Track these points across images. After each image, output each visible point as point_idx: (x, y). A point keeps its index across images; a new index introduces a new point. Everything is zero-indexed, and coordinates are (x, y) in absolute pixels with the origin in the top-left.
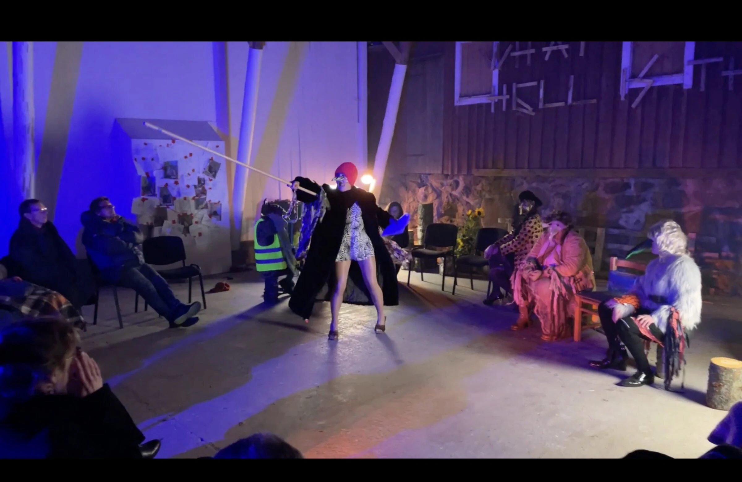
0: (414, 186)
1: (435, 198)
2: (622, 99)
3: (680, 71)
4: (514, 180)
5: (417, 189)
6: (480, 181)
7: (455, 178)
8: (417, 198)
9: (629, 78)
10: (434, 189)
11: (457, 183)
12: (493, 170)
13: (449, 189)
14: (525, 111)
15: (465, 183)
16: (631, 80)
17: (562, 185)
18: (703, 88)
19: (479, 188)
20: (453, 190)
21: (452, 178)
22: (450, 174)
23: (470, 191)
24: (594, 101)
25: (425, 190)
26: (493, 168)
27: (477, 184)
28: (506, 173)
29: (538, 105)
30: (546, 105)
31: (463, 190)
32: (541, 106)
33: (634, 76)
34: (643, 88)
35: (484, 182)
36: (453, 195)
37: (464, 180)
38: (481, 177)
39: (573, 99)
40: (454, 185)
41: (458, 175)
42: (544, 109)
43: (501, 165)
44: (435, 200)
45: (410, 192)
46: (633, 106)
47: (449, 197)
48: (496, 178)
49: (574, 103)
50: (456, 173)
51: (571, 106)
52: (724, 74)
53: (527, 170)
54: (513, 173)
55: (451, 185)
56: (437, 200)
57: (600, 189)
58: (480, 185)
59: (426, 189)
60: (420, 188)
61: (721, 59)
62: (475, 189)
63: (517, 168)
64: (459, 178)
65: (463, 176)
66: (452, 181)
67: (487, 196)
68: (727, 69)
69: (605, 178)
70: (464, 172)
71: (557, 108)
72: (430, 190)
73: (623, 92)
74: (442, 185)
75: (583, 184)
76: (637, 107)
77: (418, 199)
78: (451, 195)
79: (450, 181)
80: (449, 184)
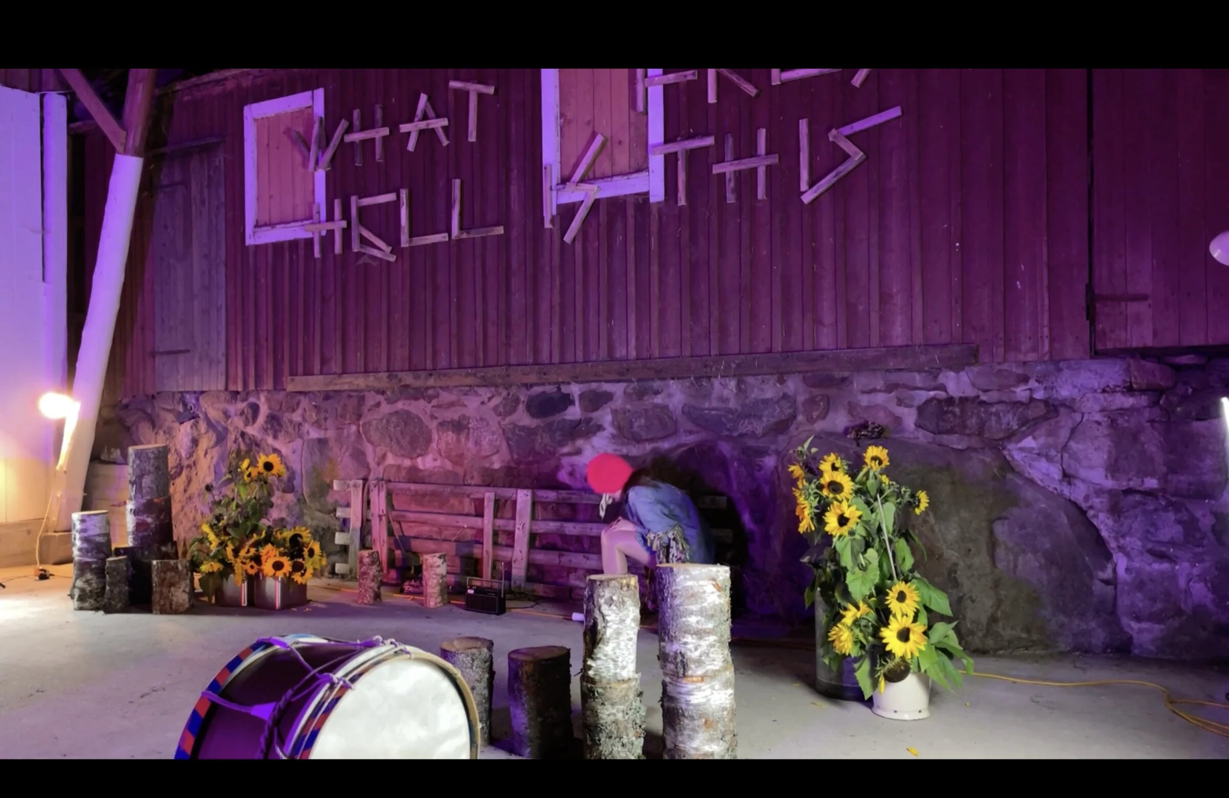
0: (169, 418)
1: (212, 443)
2: (548, 225)
3: (642, 168)
4: (362, 399)
5: (177, 425)
6: (298, 404)
7: (252, 399)
8: (175, 445)
9: (557, 184)
10: (210, 425)
11: (255, 409)
12: (321, 377)
13: (239, 422)
14: (375, 253)
15: (270, 408)
16: (560, 186)
17: (452, 405)
18: (682, 202)
19: (297, 417)
20: (246, 424)
21: (243, 401)
22: (240, 389)
23: (280, 425)
24: (500, 230)
25: (192, 427)
26: (321, 373)
27: (294, 411)
28: (347, 383)
29: (398, 241)
30: (415, 239)
31: (266, 422)
32: (405, 242)
33: (565, 180)
34: (582, 202)
35: (305, 402)
36: (248, 435)
37: (268, 400)
38: (300, 393)
39: (461, 228)
40: (249, 412)
41: (257, 391)
42: (412, 249)
43: (336, 366)
44: (213, 447)
45: (161, 433)
46: (568, 238)
47: (240, 440)
48: (327, 396)
49: (465, 236)
50: (252, 387)
51: (460, 241)
52: (717, 169)
53: (387, 374)
54: (360, 382)
55: (242, 413)
56: (217, 448)
57: (521, 407)
58: (299, 411)
59: (195, 425)
60: (182, 423)
61: (710, 141)
62: (291, 421)
63: (366, 371)
64: (259, 399)
65: (265, 394)
66: (245, 404)
67: (314, 434)
68: (721, 160)
69: (528, 386)
70: (269, 384)
71: (434, 245)
72: (203, 426)
73: (550, 210)
74: (227, 415)
75: (490, 399)
76: (574, 239)
77: (178, 447)
78: (243, 434)
79: (241, 406)
80: (239, 412)
